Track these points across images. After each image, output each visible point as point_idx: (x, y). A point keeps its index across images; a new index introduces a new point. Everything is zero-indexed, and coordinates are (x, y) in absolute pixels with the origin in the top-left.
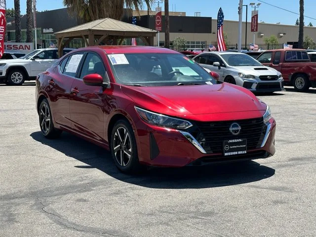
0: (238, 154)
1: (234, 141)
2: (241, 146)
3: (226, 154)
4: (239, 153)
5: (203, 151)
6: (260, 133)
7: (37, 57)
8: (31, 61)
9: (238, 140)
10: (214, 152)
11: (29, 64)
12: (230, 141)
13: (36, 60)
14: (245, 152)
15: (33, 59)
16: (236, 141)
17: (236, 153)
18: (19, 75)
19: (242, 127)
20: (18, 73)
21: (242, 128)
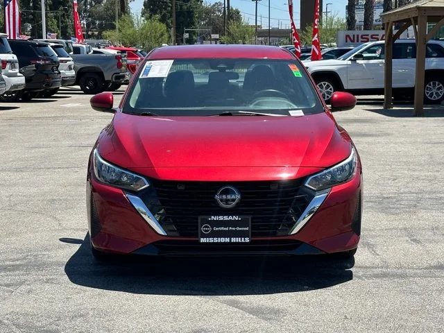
0: (230, 243)
1: (221, 218)
2: (238, 228)
3: (203, 240)
4: (234, 240)
5: (160, 231)
6: (288, 209)
7: (359, 56)
8: (350, 62)
9: (230, 218)
10: (182, 235)
11: (346, 68)
12: (214, 218)
13: (357, 61)
14: (247, 240)
15: (353, 61)
16: (226, 218)
17: (227, 240)
18: (328, 86)
19: (242, 194)
20: (327, 83)
21: (242, 198)
